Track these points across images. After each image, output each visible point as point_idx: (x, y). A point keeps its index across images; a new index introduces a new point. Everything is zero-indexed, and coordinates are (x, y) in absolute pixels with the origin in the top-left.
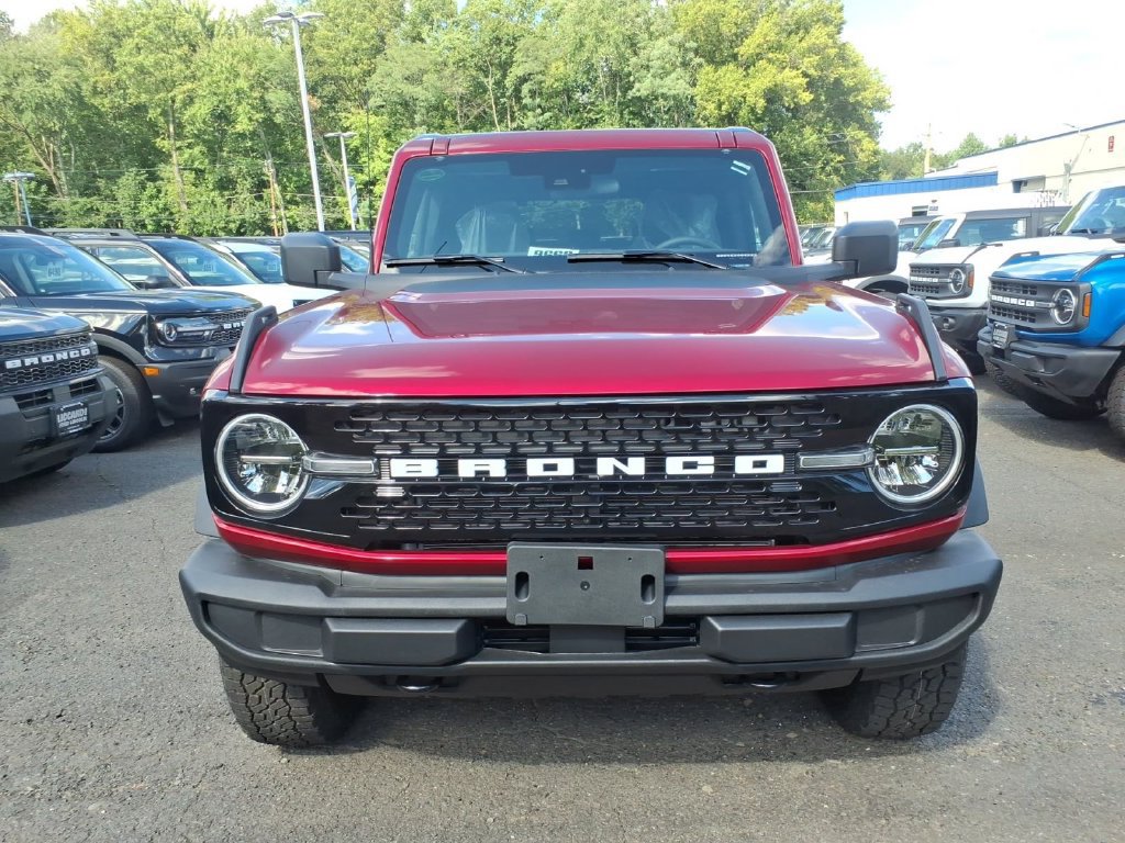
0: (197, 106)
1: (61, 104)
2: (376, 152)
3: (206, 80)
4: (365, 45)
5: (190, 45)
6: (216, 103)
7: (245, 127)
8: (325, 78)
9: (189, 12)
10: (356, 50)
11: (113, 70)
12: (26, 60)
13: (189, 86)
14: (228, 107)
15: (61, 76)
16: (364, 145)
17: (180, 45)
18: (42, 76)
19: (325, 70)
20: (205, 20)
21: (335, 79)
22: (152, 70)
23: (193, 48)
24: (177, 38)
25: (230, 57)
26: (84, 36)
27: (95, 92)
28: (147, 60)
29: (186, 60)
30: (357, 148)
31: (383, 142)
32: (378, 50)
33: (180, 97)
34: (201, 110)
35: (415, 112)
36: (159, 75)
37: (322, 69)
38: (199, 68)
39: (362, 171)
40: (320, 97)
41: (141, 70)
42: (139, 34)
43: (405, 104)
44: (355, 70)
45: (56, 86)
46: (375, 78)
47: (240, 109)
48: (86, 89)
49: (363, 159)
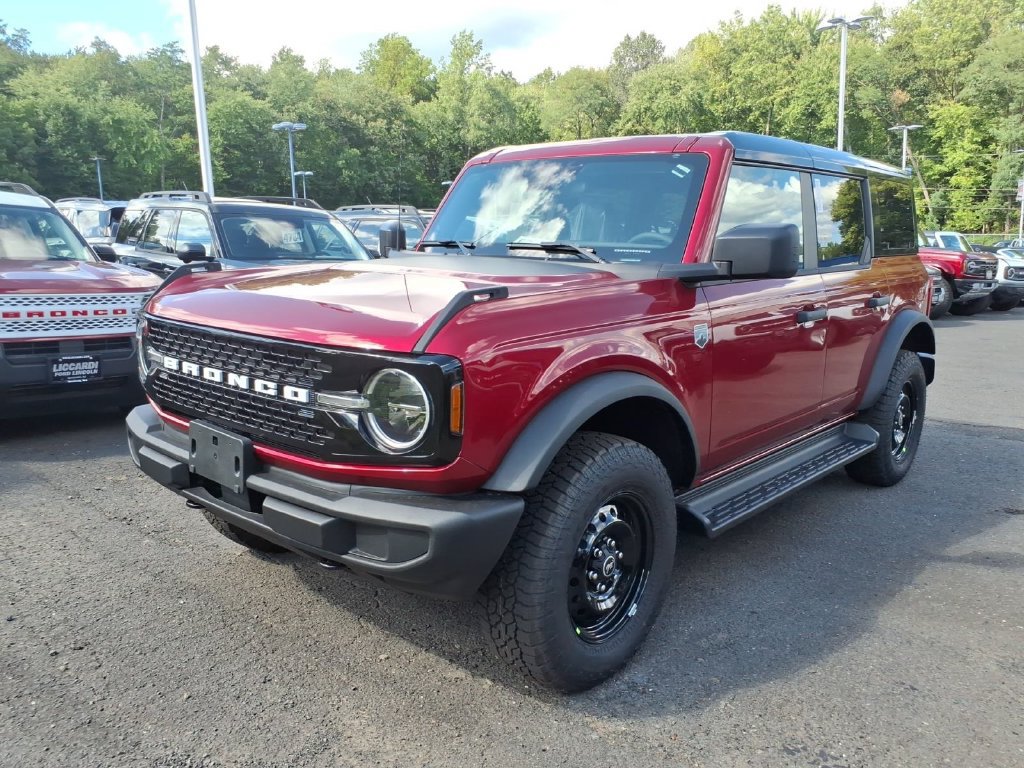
0: (791, 106)
1: (685, 113)
2: (959, 143)
3: (804, 82)
4: (966, 37)
5: (795, 53)
6: (808, 103)
7: (829, 123)
8: (919, 72)
9: (800, 24)
10: (955, 42)
11: (729, 80)
12: (666, 78)
13: (787, 89)
14: (818, 106)
15: (689, 89)
16: (949, 136)
17: (786, 54)
18: (675, 90)
19: (921, 65)
20: (814, 29)
21: (930, 73)
22: (759, 78)
23: (797, 55)
24: (785, 48)
25: (828, 61)
26: (711, 55)
27: (713, 101)
28: (756, 69)
29: (789, 67)
30: (940, 139)
31: (969, 132)
32: (978, 40)
33: (778, 99)
34: (795, 110)
35: (1011, 100)
36: (765, 83)
37: (917, 64)
38: (799, 73)
39: (941, 162)
40: (909, 92)
41: (749, 80)
42: (753, 48)
43: (1002, 93)
44: (951, 62)
45: (684, 98)
46: (973, 67)
47: (828, 108)
48: (707, 96)
49: (945, 150)
